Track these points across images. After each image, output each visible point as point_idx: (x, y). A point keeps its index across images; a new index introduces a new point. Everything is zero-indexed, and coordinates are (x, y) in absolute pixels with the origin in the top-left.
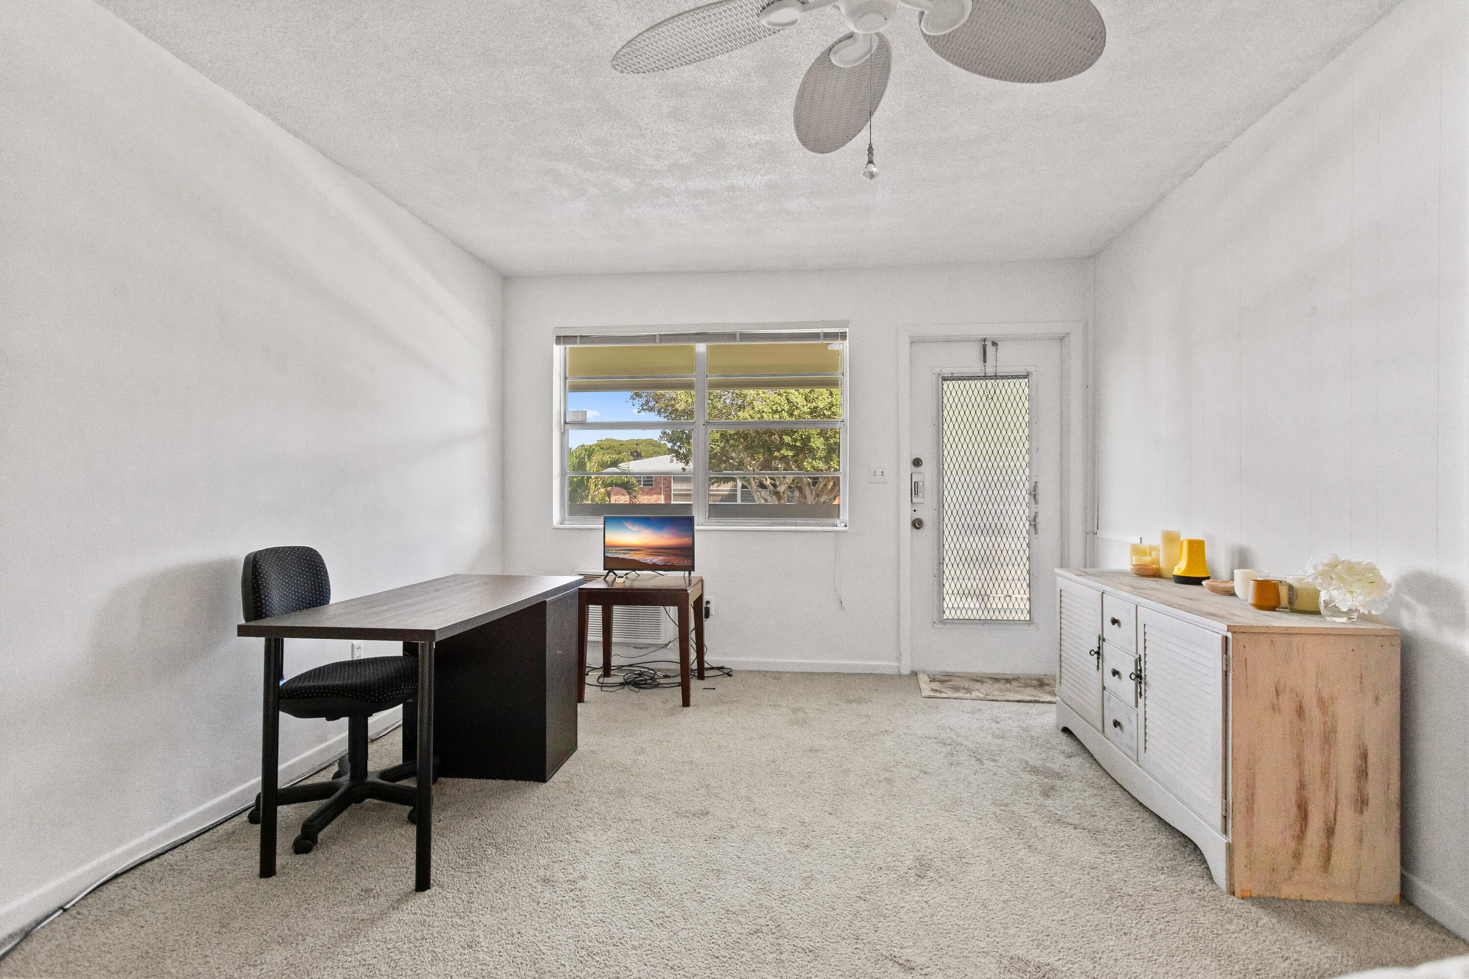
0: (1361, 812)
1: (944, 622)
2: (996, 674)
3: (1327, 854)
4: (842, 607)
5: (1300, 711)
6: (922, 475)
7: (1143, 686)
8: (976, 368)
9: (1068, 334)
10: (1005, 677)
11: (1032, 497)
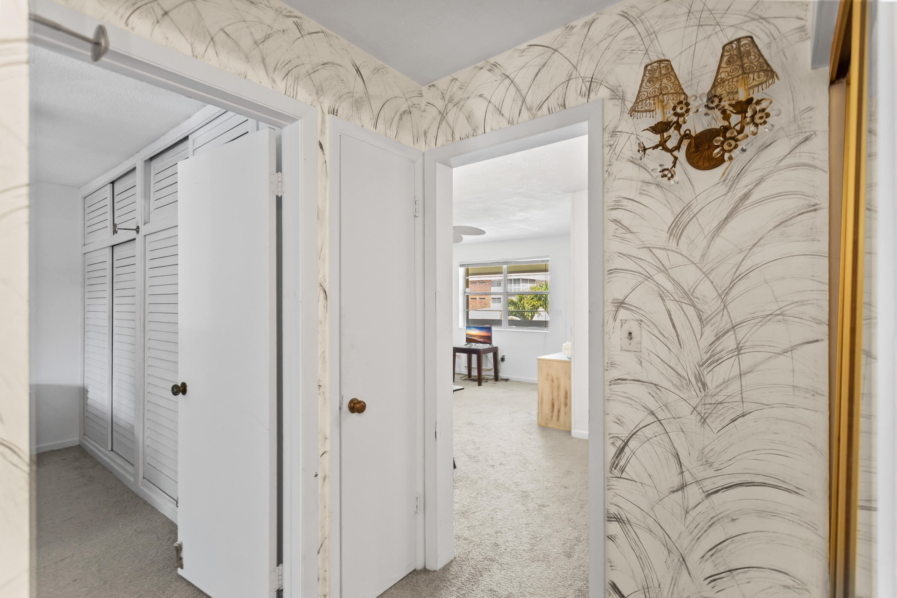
0: (566, 407)
3: (558, 416)
5: (552, 380)
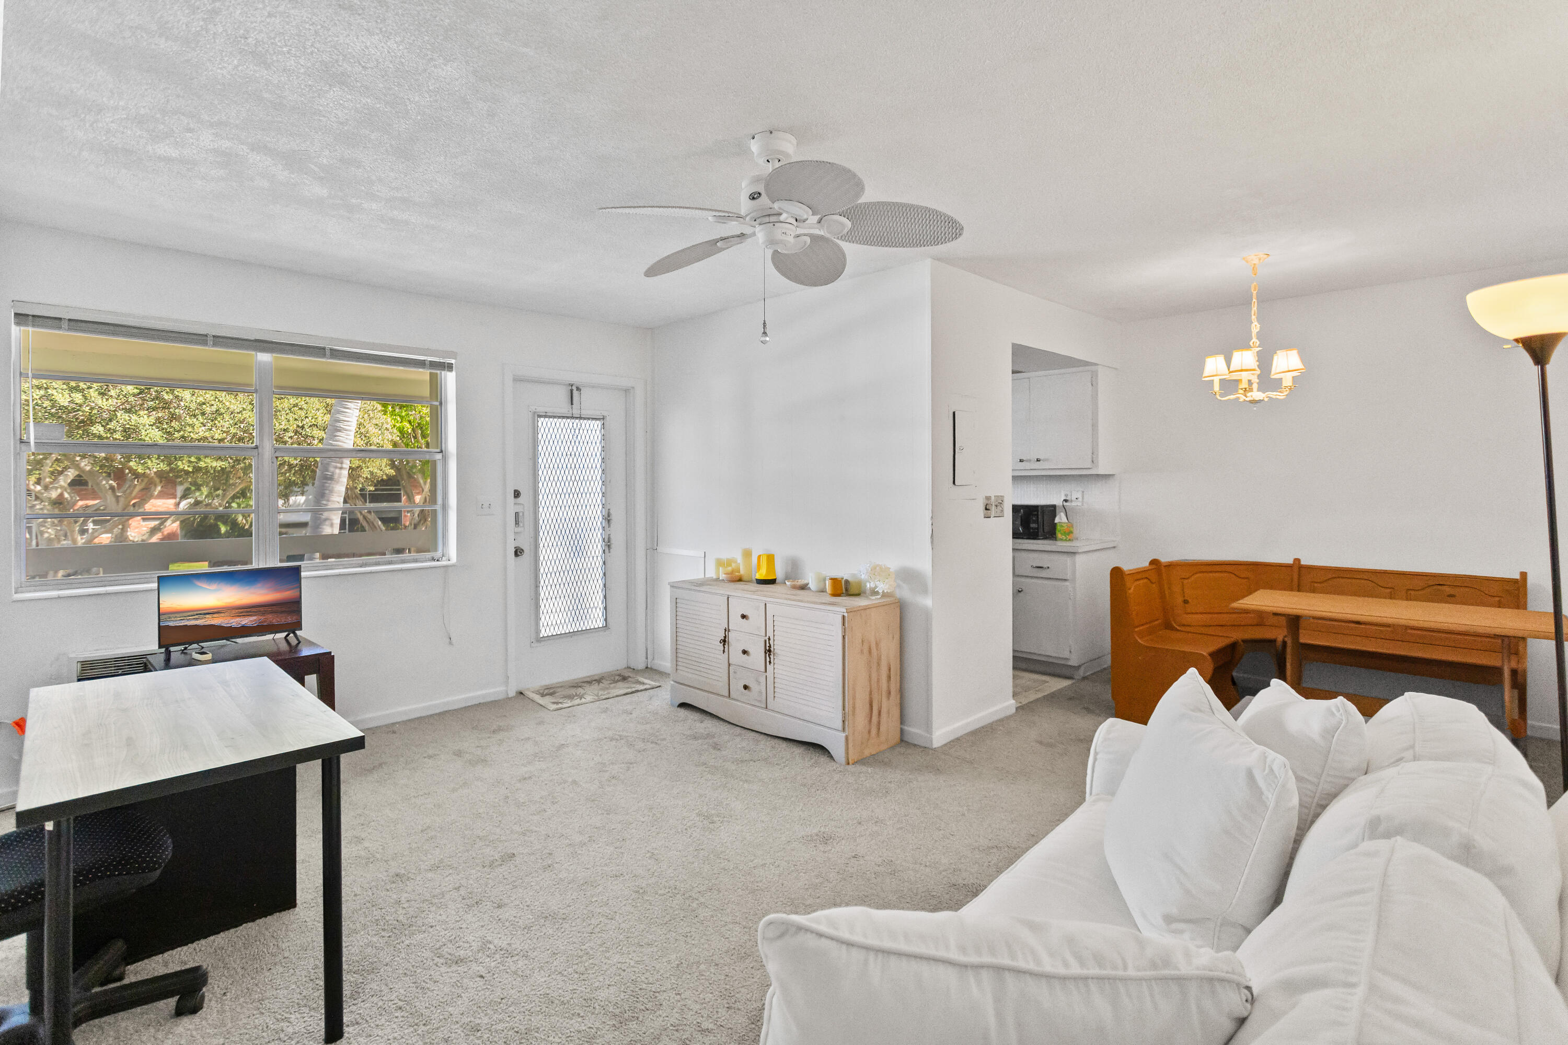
0: (889, 700)
1: (540, 640)
2: (584, 678)
3: (879, 726)
4: (450, 643)
5: (870, 650)
6: (522, 506)
7: (772, 657)
8: (565, 409)
9: (633, 388)
10: (596, 678)
11: (607, 522)
